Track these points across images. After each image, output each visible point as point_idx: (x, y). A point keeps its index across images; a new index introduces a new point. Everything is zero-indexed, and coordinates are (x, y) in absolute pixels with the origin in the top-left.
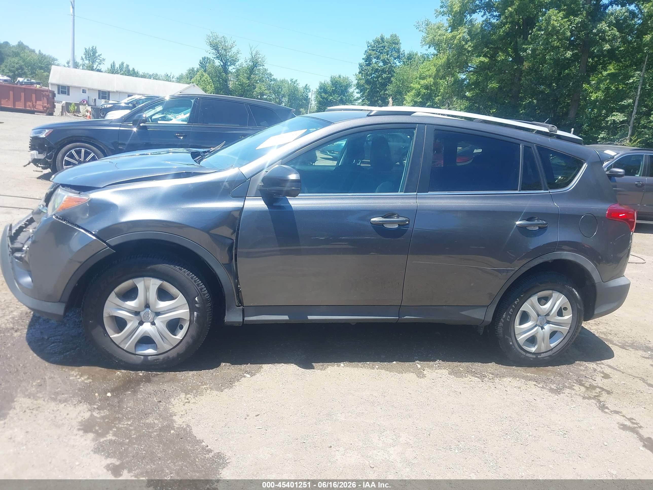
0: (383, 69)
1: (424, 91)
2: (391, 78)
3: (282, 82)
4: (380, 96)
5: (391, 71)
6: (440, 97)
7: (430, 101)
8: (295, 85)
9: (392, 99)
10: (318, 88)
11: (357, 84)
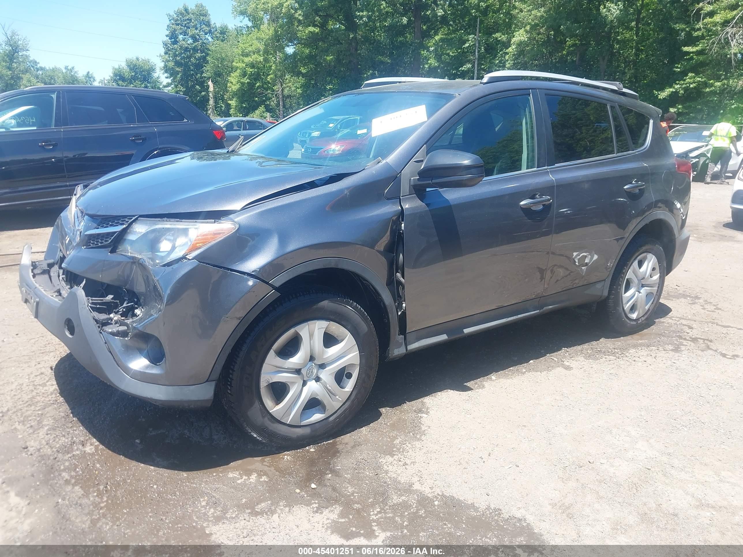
0: (194, 47)
1: (251, 70)
2: (207, 57)
3: (54, 70)
4: (197, 80)
5: (204, 49)
6: (272, 76)
7: (259, 81)
8: (72, 74)
9: (212, 82)
10: (112, 75)
11: (164, 67)
